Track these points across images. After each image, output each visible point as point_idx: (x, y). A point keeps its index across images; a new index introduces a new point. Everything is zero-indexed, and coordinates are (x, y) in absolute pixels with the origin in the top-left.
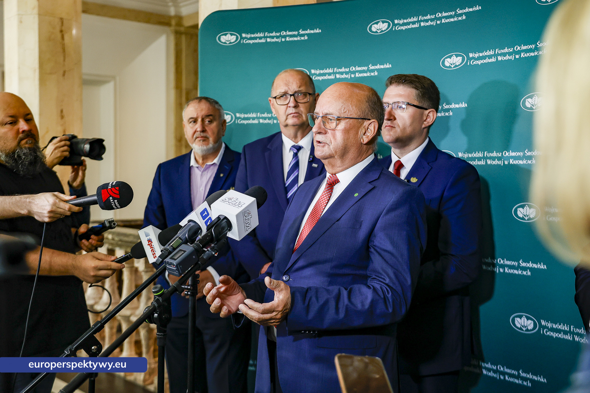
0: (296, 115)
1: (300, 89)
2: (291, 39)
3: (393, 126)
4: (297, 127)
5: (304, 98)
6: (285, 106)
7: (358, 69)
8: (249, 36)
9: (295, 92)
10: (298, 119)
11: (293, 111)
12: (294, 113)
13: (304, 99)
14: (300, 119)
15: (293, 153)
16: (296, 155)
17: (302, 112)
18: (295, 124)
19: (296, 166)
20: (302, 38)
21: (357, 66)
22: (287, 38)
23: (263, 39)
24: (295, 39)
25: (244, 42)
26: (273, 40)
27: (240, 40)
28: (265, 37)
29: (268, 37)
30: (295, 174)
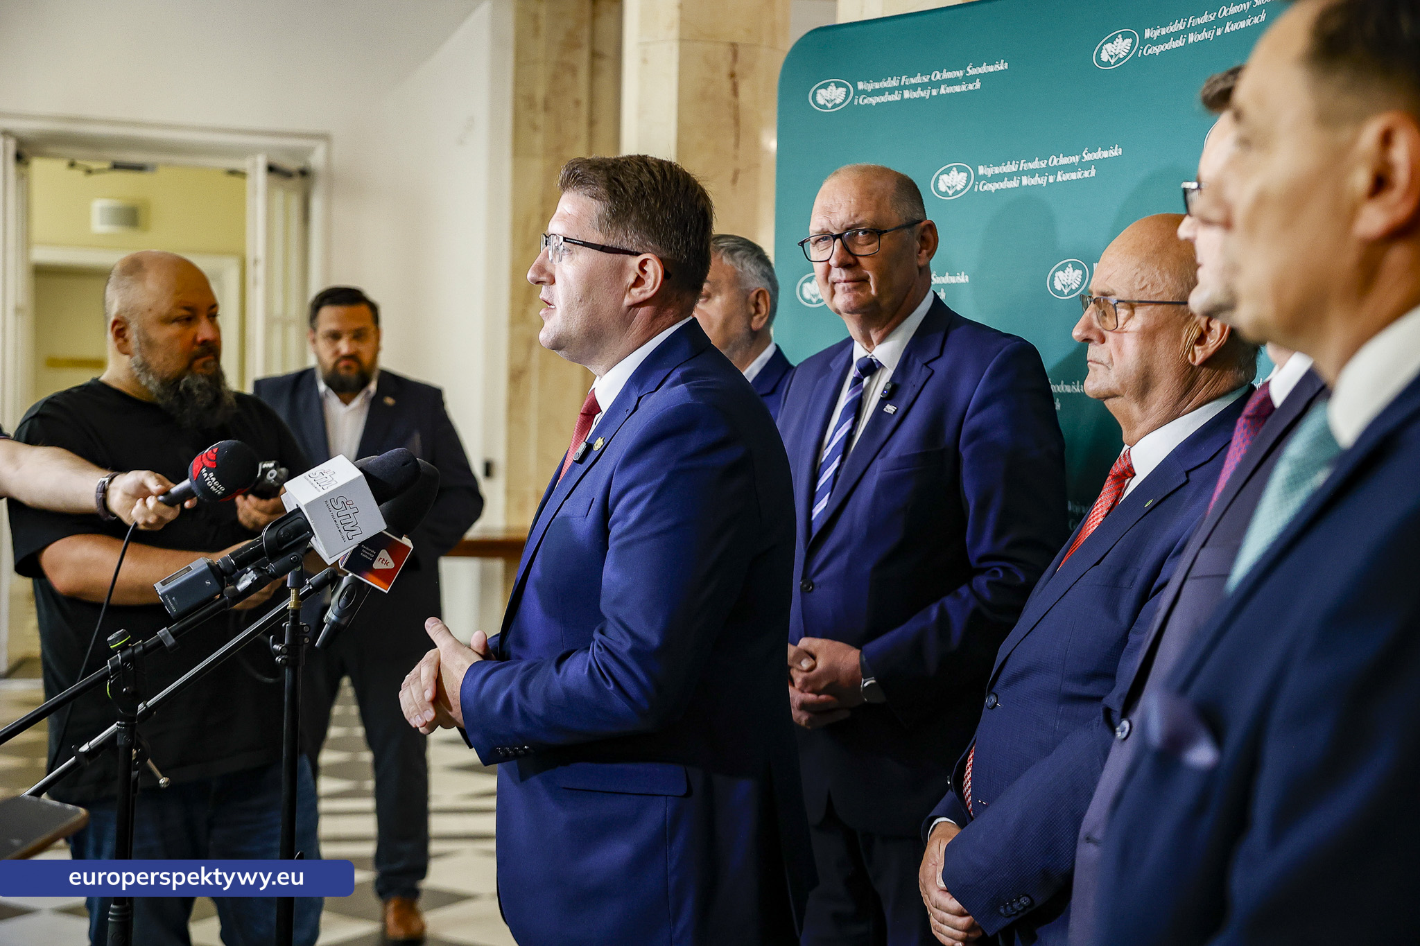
1: (856, 221)
2: (950, 90)
6: (824, 265)
7: (1064, 161)
8: (870, 87)
10: (857, 296)
11: (841, 276)
12: (846, 281)
16: (859, 384)
18: (850, 310)
20: (971, 87)
21: (1061, 155)
22: (943, 87)
23: (896, 92)
24: (958, 89)
25: (861, 102)
26: (916, 95)
27: (853, 98)
28: (901, 88)
29: (906, 87)
30: (845, 428)
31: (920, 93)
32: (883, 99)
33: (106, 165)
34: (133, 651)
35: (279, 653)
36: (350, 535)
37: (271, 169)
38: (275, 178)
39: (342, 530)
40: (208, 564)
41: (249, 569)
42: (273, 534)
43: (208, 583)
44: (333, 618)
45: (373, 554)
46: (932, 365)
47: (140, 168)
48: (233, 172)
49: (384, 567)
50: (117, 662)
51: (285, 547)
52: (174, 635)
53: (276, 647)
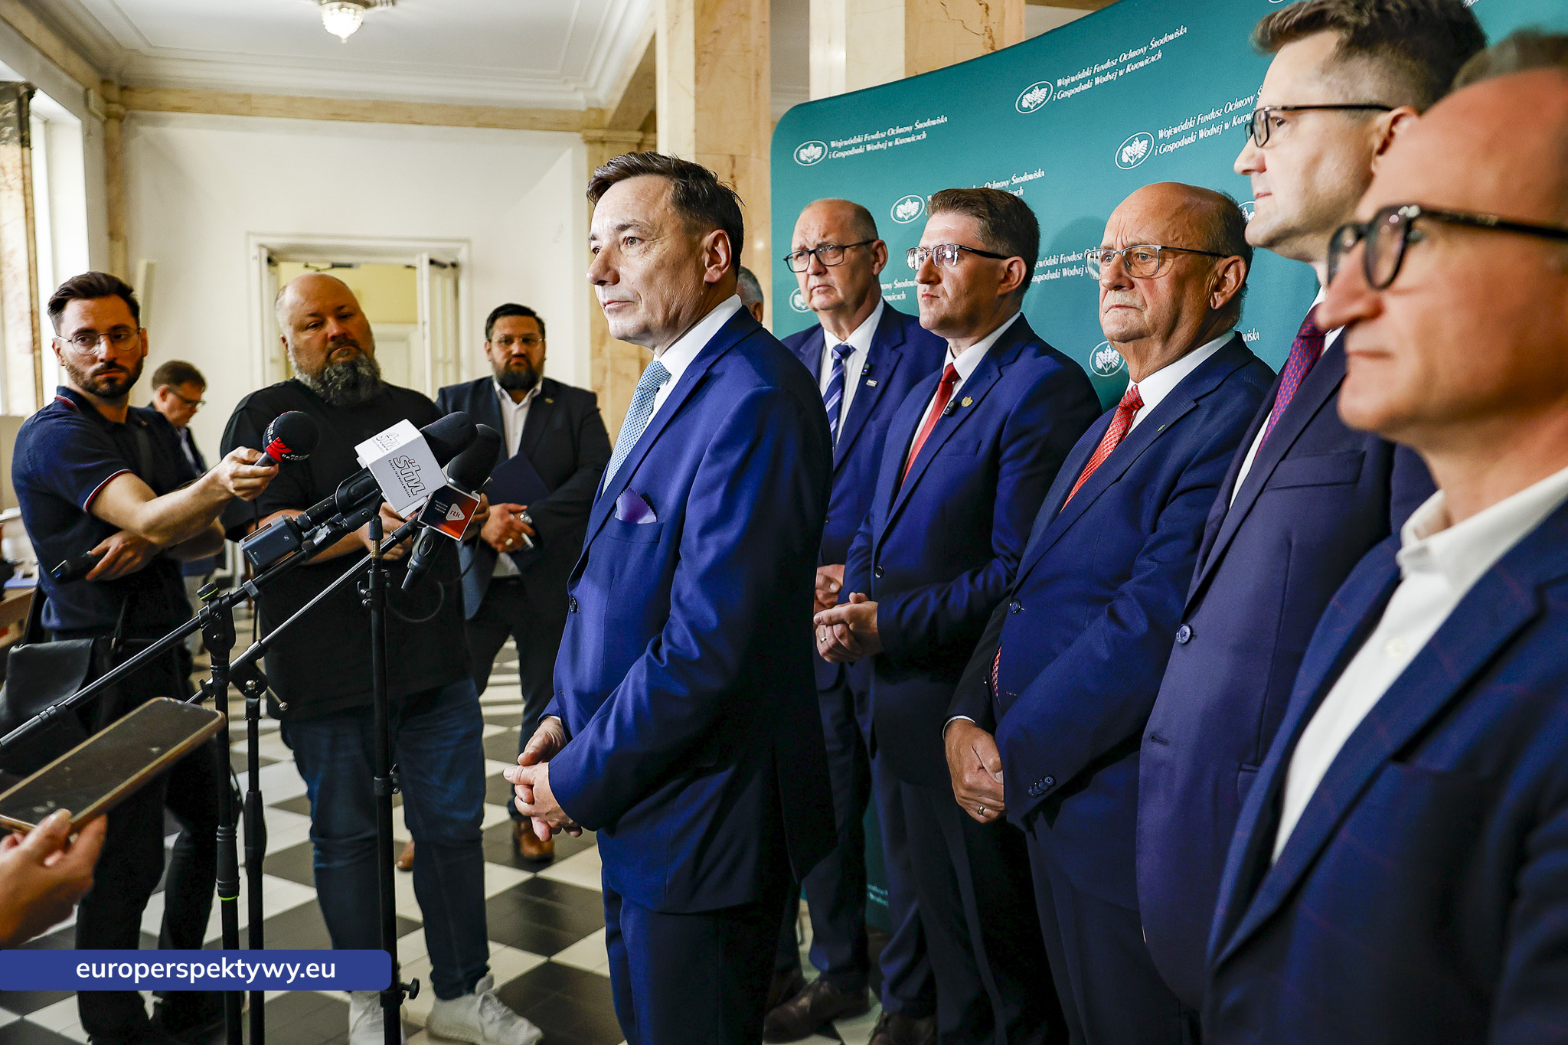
0: (821, 288)
1: (825, 240)
2: (903, 141)
3: (934, 295)
4: (831, 311)
5: (836, 254)
6: (804, 274)
8: (840, 144)
9: (819, 246)
10: (828, 297)
11: (816, 282)
12: (818, 286)
13: (835, 257)
14: (832, 297)
15: (833, 360)
16: (838, 364)
17: (833, 283)
18: (823, 307)
19: (840, 382)
20: (919, 138)
21: (994, 181)
22: (897, 139)
23: (861, 146)
24: (908, 140)
25: (834, 156)
26: (876, 147)
27: (828, 153)
28: (864, 143)
29: (868, 142)
30: (835, 399)
31: (879, 146)
32: (850, 153)
33: (328, 266)
34: (221, 602)
35: (365, 597)
36: (414, 490)
37: (432, 262)
38: (434, 268)
39: (407, 487)
40: (286, 521)
41: (323, 524)
42: (344, 493)
43: (286, 538)
44: (415, 564)
45: (445, 507)
46: (901, 349)
47: (349, 266)
48: (409, 267)
49: (456, 519)
50: (206, 613)
51: (356, 503)
52: (258, 586)
53: (363, 591)
